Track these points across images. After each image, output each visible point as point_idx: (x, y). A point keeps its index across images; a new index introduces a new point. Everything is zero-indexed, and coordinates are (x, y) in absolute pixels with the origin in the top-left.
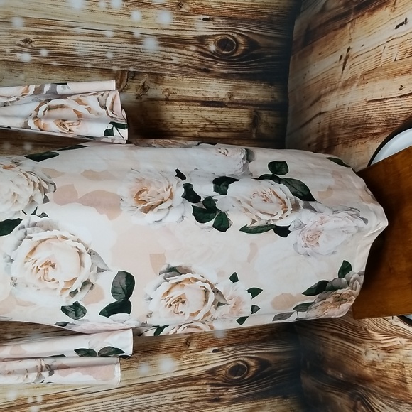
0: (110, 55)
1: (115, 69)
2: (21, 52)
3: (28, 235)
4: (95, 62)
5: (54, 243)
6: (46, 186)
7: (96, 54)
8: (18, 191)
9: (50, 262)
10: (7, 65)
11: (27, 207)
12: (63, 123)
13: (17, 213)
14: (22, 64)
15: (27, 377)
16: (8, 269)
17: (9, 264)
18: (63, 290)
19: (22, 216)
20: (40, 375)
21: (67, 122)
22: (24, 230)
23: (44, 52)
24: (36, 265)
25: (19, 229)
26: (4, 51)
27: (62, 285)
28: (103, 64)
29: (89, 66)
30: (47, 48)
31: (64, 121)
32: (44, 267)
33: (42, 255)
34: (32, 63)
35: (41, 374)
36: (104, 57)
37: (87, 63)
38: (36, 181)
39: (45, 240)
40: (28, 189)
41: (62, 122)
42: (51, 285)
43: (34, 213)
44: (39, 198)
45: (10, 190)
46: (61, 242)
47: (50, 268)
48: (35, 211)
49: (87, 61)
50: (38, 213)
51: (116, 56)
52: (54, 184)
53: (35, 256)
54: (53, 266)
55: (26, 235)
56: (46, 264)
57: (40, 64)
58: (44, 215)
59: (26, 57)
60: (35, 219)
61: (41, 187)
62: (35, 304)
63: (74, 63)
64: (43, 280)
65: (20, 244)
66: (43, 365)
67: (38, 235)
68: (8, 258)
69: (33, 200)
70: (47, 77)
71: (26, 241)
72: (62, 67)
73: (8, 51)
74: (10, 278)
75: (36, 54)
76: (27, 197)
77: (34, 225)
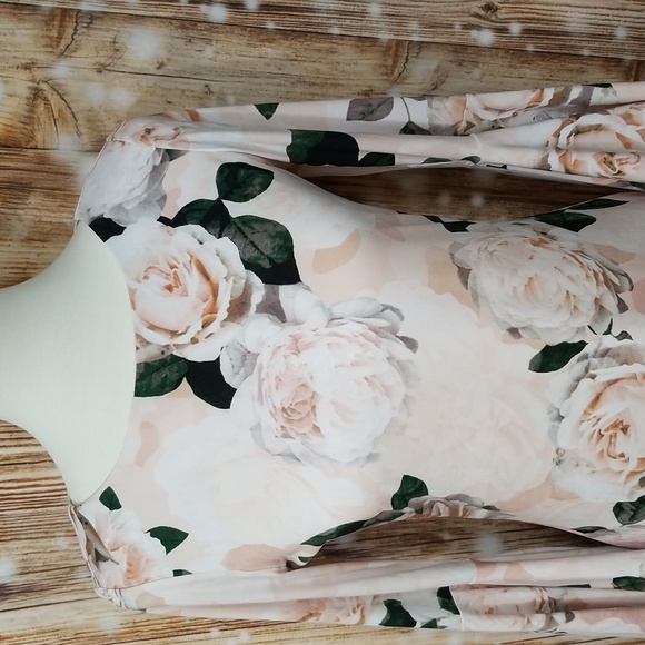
0: (621, 33)
1: (628, 57)
2: (478, 28)
3: (591, 372)
4: (597, 45)
5: (631, 387)
6: (615, 280)
7: (599, 31)
8: (573, 290)
9: (622, 422)
10: (455, 51)
11: (595, 320)
12: (610, 159)
13: (580, 330)
14: (478, 49)
15: (529, 621)
16: (553, 434)
17: (556, 423)
18: (633, 473)
19: (588, 337)
20: (551, 621)
21: (617, 157)
22: (585, 363)
23: (515, 28)
24: (597, 428)
25: (578, 361)
26: (451, 26)
27: (632, 466)
28: (608, 50)
29: (586, 52)
30: (520, 20)
31: (612, 154)
32: (611, 432)
33: (610, 410)
34: (495, 48)
35: (551, 618)
36: (611, 37)
37: (582, 48)
38: (597, 269)
39: (616, 381)
40: (587, 284)
41: (607, 157)
42: (615, 465)
43: (608, 332)
44: (610, 303)
45: (559, 287)
46: (641, 385)
47: (620, 434)
48: (610, 326)
49: (584, 44)
50: (616, 331)
51: (632, 33)
52: (626, 275)
53: (598, 412)
54: (625, 430)
55: (587, 370)
56: (615, 426)
57: (508, 50)
58: (624, 335)
59: (486, 37)
60: (610, 342)
61: (608, 282)
62: (577, 497)
63: (562, 47)
64: (605, 455)
65: (574, 388)
66: (546, 599)
67: (606, 372)
68: (555, 413)
69: (602, 307)
70: (517, 74)
71: (586, 382)
72: (541, 55)
73: (458, 26)
74: (554, 449)
75: (502, 31)
76: (590, 300)
77: (605, 353)
